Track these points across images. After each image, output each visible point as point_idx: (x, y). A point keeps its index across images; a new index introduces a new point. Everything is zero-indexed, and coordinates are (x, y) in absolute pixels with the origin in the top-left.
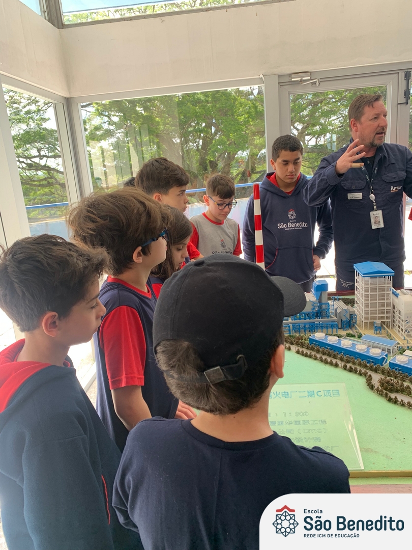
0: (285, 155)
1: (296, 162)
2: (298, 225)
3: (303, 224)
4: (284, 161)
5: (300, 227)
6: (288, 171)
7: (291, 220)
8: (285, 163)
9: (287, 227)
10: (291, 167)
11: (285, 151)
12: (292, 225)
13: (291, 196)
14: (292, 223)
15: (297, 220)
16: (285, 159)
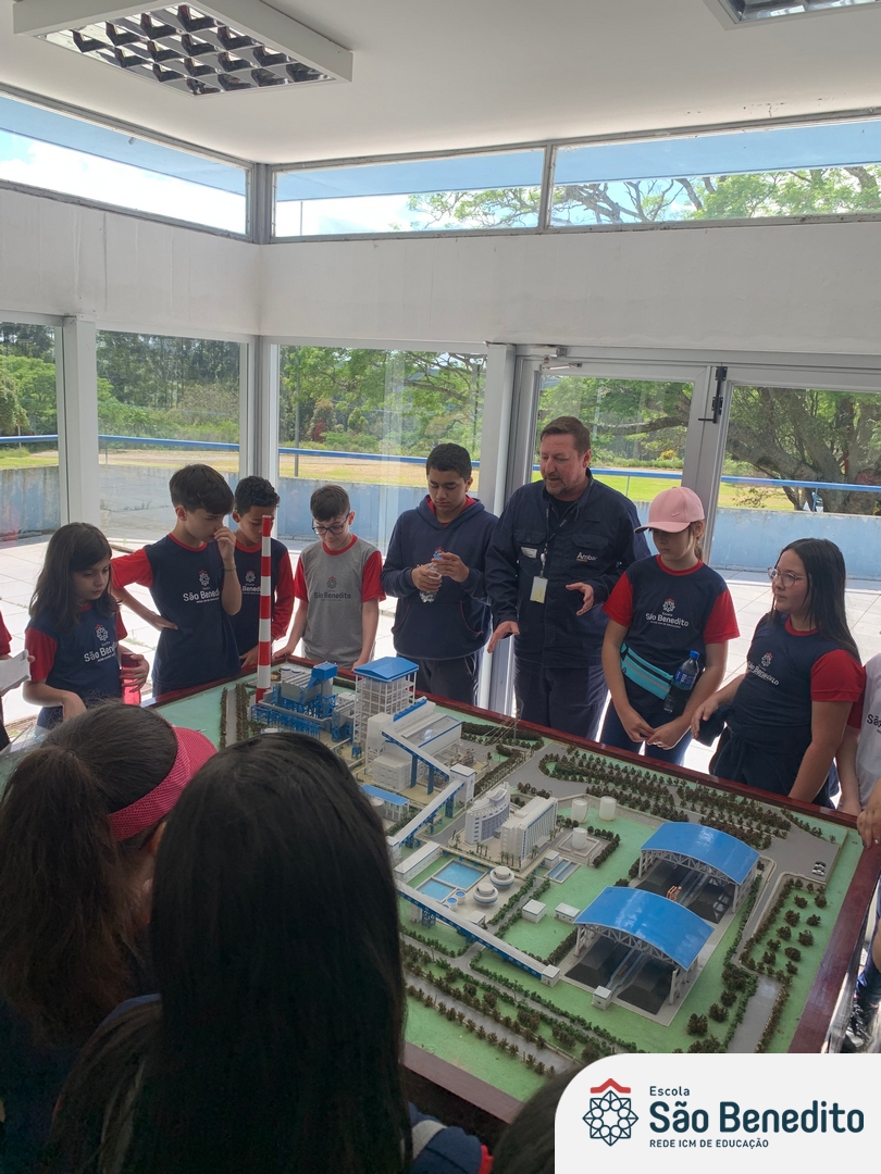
1: (448, 487)
4: (432, 482)
10: (441, 492)
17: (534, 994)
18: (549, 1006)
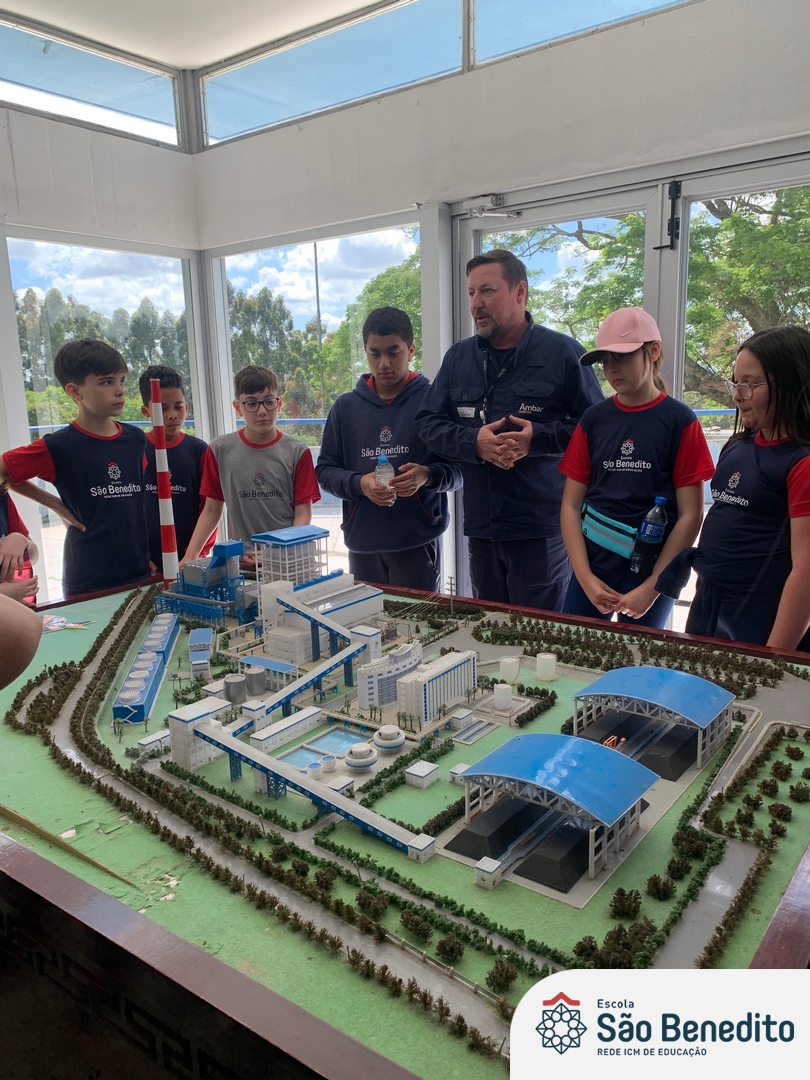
1: (393, 353)
2: (391, 450)
3: (402, 448)
4: (373, 350)
6: (380, 366)
7: (383, 443)
8: (375, 353)
10: (383, 361)
11: (373, 333)
14: (382, 448)
17: (391, 871)
18: (409, 886)
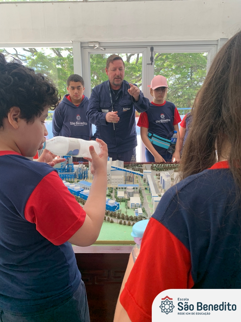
0: (73, 84)
1: (78, 88)
2: (81, 123)
3: (85, 123)
4: (72, 87)
5: (82, 125)
6: (75, 92)
7: (78, 120)
8: (72, 88)
9: (76, 124)
10: (76, 91)
11: (72, 81)
12: (79, 123)
13: (78, 107)
14: (78, 122)
15: (81, 121)
16: (72, 86)
